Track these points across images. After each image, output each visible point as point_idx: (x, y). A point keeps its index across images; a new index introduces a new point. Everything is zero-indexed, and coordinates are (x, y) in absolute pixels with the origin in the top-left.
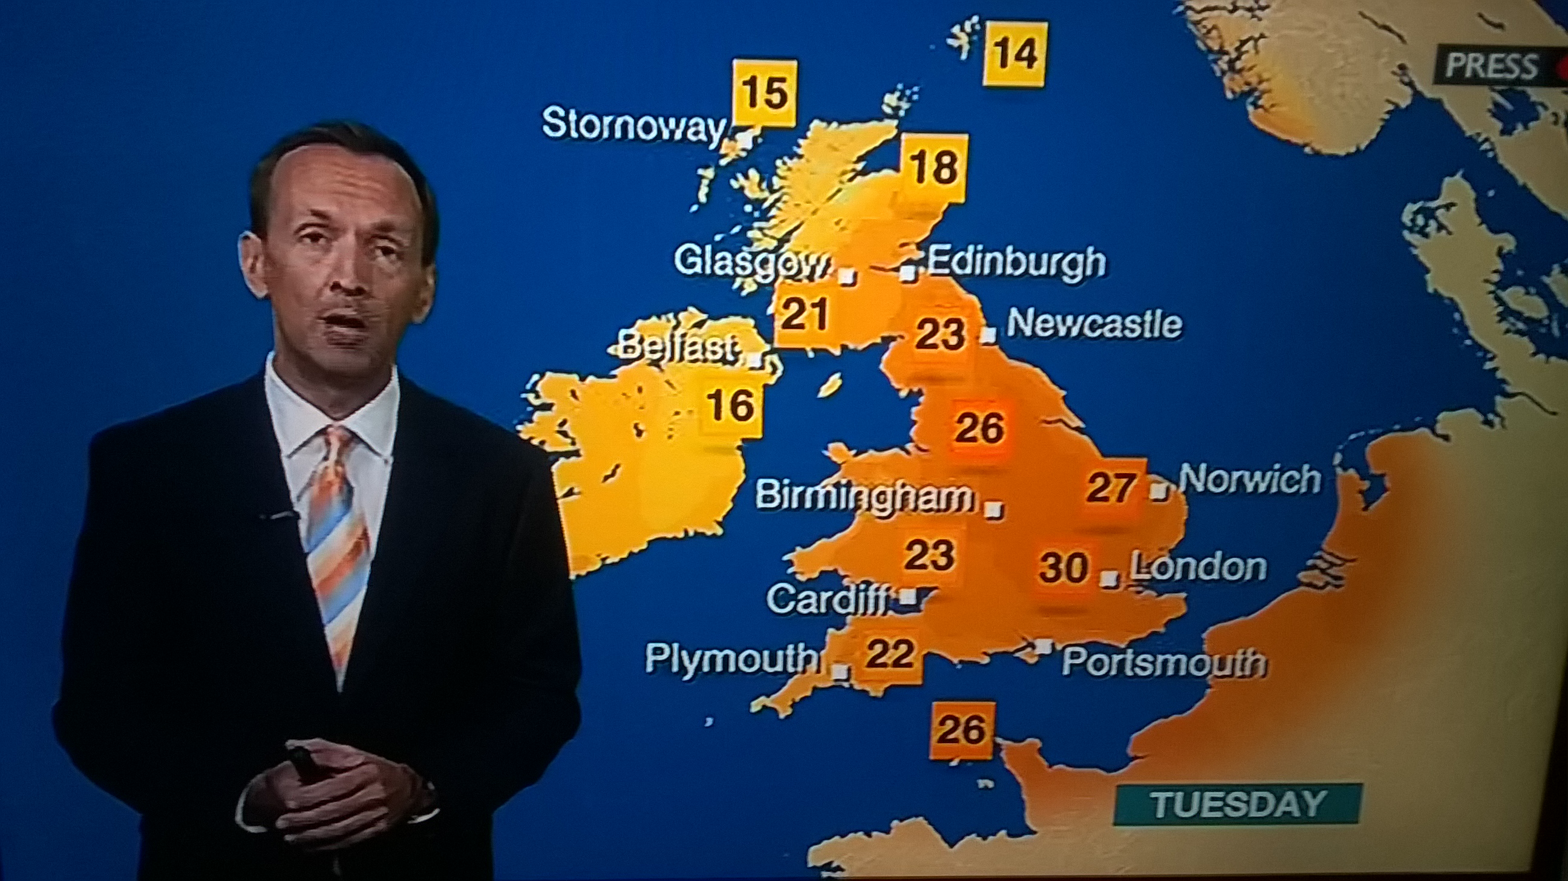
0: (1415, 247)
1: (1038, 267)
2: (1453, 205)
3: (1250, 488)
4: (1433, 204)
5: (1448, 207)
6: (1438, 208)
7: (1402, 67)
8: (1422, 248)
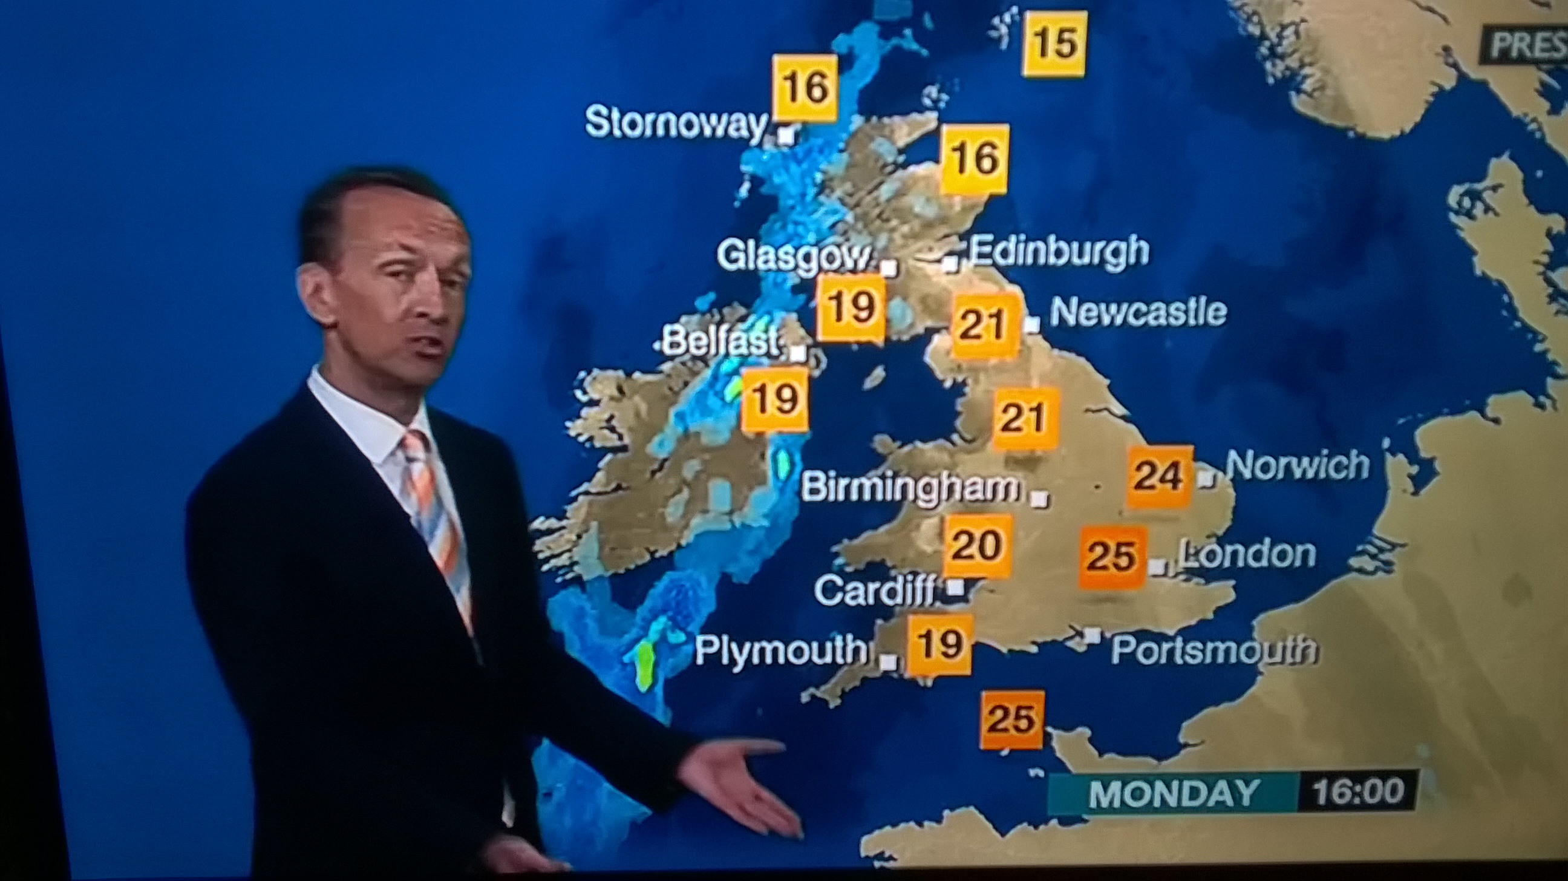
0: (1461, 229)
1: (1081, 255)
2: (1500, 186)
3: (1298, 474)
4: (1479, 186)
5: (1495, 188)
6: (1485, 189)
7: (1446, 49)
8: (1468, 230)
